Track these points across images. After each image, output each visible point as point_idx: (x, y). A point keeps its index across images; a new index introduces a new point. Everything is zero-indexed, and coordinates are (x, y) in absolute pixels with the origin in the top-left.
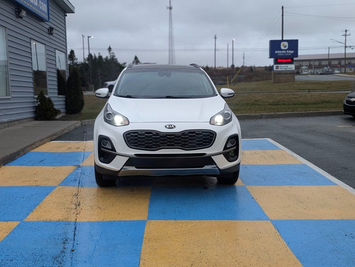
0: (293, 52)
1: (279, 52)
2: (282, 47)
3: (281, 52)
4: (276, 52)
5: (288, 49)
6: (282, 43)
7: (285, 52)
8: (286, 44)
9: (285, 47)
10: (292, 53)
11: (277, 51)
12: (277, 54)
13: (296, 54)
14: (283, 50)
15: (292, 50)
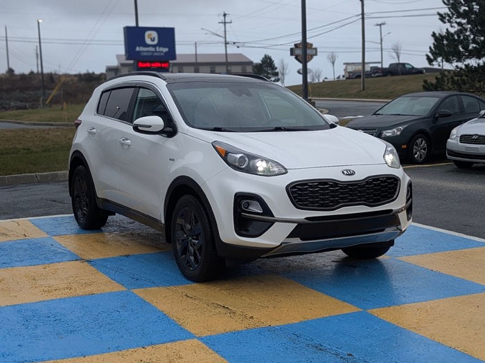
0: (167, 50)
1: (142, 49)
2: (148, 41)
3: (146, 49)
4: (138, 49)
5: (159, 45)
6: (147, 33)
7: (153, 49)
8: (154, 34)
9: (153, 40)
10: (166, 53)
11: (139, 46)
12: (140, 52)
13: (172, 54)
14: (148, 46)
15: (166, 47)
